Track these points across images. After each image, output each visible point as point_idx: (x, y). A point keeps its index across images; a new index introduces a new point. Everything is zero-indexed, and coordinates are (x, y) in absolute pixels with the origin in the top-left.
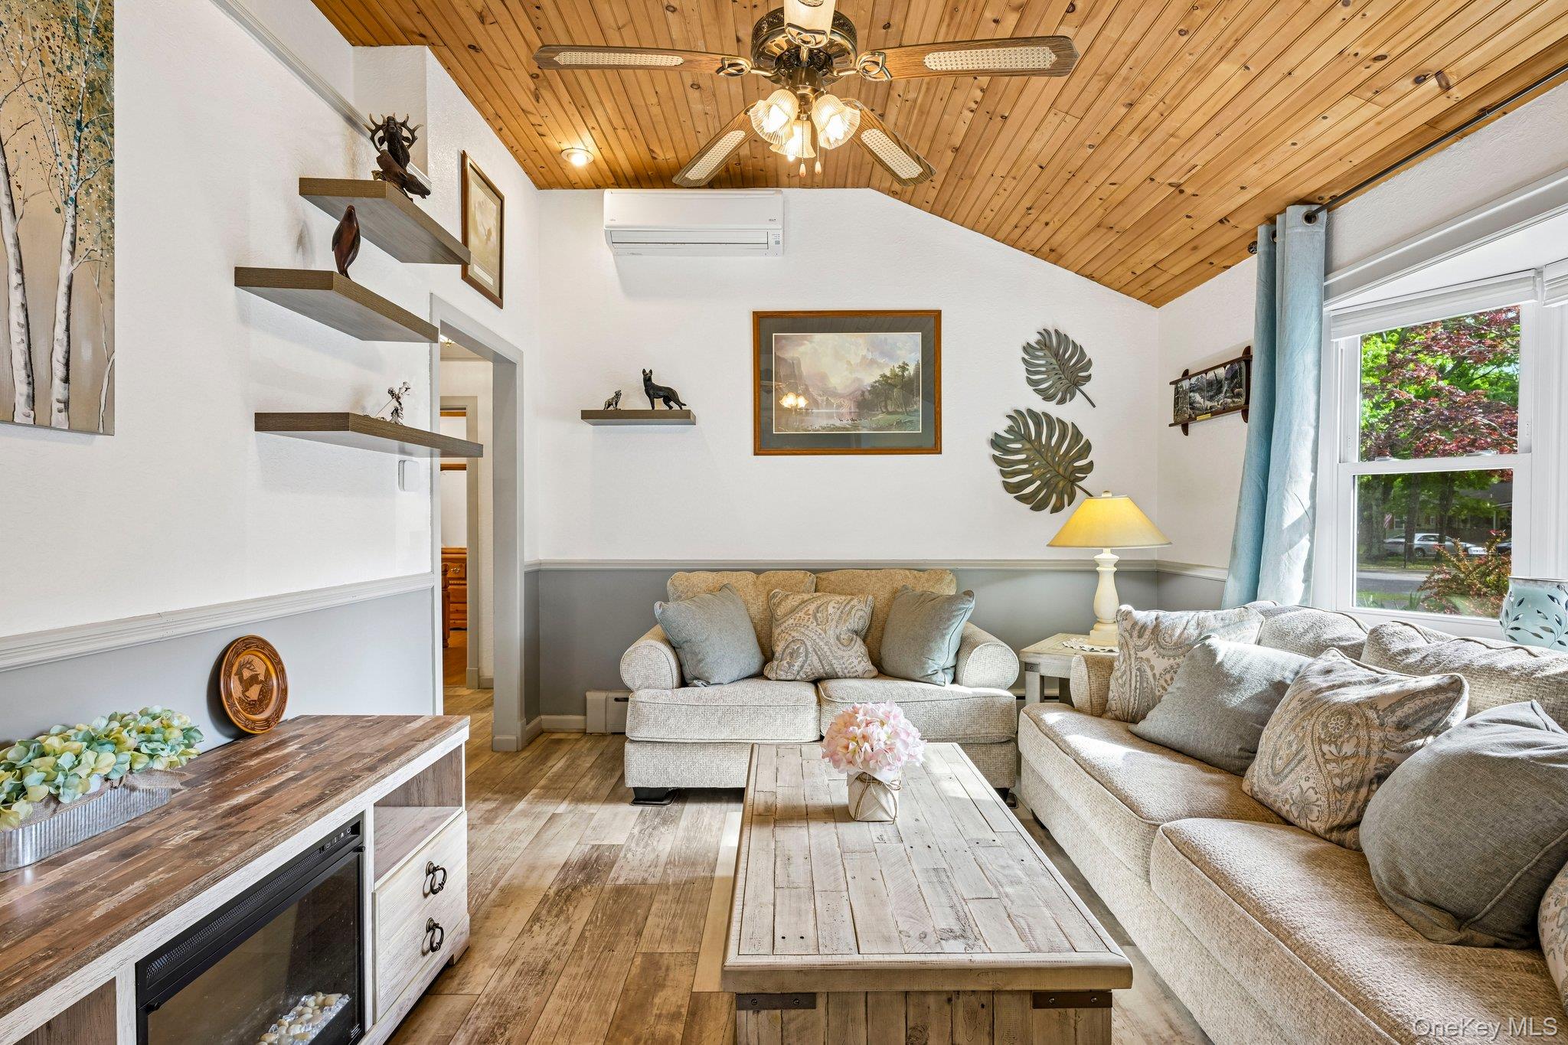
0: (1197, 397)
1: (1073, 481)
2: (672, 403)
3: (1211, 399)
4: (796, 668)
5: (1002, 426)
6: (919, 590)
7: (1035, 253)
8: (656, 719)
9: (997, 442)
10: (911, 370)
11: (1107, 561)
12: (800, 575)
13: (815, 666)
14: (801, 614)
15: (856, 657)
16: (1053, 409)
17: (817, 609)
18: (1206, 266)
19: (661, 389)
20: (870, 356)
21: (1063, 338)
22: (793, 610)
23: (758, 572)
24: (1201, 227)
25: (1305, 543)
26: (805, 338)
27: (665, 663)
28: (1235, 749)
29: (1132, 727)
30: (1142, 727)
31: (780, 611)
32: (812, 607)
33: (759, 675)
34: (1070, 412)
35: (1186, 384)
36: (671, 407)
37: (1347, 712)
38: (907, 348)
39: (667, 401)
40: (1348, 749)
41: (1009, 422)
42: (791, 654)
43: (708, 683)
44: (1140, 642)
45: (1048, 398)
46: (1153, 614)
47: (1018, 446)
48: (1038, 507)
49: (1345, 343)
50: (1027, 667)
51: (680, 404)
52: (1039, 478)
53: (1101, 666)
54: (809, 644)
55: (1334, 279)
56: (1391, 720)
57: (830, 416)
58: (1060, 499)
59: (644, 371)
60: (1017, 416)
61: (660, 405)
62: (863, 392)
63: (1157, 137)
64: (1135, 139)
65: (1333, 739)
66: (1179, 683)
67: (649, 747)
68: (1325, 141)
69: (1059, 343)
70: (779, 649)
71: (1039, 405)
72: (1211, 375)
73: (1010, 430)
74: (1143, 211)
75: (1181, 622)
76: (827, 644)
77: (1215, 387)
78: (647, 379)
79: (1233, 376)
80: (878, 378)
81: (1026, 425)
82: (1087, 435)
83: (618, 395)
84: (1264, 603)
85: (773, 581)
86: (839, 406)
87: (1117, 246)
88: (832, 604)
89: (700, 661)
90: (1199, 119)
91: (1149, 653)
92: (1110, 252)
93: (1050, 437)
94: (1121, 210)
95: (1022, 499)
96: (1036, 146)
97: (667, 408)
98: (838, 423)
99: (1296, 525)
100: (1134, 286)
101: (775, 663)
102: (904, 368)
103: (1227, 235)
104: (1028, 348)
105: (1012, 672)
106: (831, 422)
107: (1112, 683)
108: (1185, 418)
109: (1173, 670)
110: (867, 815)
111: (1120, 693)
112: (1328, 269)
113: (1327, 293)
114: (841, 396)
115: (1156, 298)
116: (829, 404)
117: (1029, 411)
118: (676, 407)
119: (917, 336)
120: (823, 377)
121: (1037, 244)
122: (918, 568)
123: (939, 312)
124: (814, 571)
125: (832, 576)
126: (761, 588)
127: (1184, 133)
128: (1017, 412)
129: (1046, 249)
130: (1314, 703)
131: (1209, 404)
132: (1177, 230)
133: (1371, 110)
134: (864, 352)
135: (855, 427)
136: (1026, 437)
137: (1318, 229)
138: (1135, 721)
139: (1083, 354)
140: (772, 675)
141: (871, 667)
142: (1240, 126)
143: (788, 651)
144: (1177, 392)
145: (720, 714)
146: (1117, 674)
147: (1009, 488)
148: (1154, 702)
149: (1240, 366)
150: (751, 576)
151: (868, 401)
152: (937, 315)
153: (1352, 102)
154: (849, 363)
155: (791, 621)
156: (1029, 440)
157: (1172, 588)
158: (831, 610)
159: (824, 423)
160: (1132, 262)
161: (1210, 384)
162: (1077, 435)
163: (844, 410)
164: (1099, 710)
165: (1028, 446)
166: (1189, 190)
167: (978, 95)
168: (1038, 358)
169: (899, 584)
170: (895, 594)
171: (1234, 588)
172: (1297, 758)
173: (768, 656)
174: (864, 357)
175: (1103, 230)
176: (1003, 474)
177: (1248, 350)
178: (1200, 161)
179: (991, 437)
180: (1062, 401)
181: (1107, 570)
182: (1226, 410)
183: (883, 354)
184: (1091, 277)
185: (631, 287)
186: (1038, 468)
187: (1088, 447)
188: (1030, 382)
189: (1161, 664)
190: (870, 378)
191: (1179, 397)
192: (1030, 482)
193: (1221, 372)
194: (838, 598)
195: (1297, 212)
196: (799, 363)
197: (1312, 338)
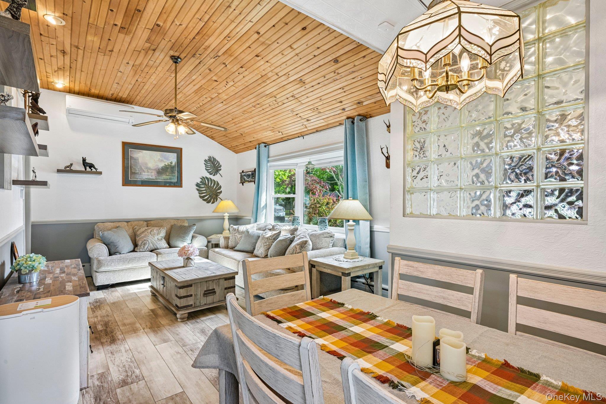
0: (245, 177)
1: (217, 196)
2: (92, 168)
3: (248, 178)
4: (146, 248)
5: (199, 181)
6: (179, 225)
7: (207, 136)
8: (107, 264)
9: (197, 185)
10: (173, 164)
11: (226, 215)
12: (142, 222)
13: (151, 246)
14: (146, 233)
15: (164, 244)
16: (212, 177)
17: (151, 231)
18: (247, 148)
19: (89, 163)
20: (161, 159)
21: (214, 159)
22: (143, 232)
23: (127, 222)
24: (246, 142)
25: (265, 210)
26: (140, 152)
27: (104, 249)
28: (252, 249)
29: (234, 249)
30: (236, 248)
31: (138, 233)
32: (149, 231)
33: (134, 251)
34: (216, 178)
35: (243, 174)
36: (92, 170)
37: (267, 238)
38: (172, 158)
39: (90, 167)
40: (267, 244)
41: (201, 180)
42: (144, 244)
43: (120, 254)
44: (235, 232)
45: (211, 174)
46: (237, 226)
47: (203, 186)
48: (208, 202)
49: (271, 171)
50: (209, 242)
51: (96, 169)
52: (209, 194)
53: (227, 238)
54: (149, 241)
55: (269, 159)
56: (273, 238)
57: (148, 175)
58: (214, 200)
59: (83, 158)
60: (203, 178)
61: (88, 169)
62: (159, 169)
63: (238, 125)
64: (233, 124)
65: (266, 243)
66: (242, 239)
67: (104, 273)
68: (267, 135)
69: (213, 160)
70: (140, 243)
71: (209, 176)
72: (248, 173)
73: (201, 182)
74: (235, 136)
75: (242, 228)
76: (155, 240)
77: (249, 176)
78: (84, 160)
79: (252, 174)
80: (163, 165)
81: (205, 181)
82: (220, 184)
83: (71, 165)
84: (257, 223)
85: (134, 224)
86: (151, 173)
87: (228, 140)
88: (155, 230)
89: (117, 248)
90: (246, 126)
91: (237, 234)
92: (226, 141)
93: (211, 184)
94: (230, 134)
95: (203, 200)
96: (211, 118)
97: (90, 170)
98: (151, 178)
99: (263, 207)
100: (231, 148)
101: (139, 247)
102: (171, 163)
103: (251, 144)
104: (205, 161)
105: (205, 243)
106: (149, 177)
107: (229, 241)
108: (243, 182)
109: (241, 237)
110: (188, 266)
111: (231, 244)
112: (268, 157)
113: (268, 161)
114: (152, 169)
115: (236, 152)
116: (148, 172)
117: (206, 177)
118: (94, 170)
119: (175, 155)
120: (146, 164)
121: (208, 135)
122: (177, 219)
123: (182, 149)
124: (146, 221)
125: (152, 222)
126: (130, 226)
127: (243, 126)
128: (203, 177)
129: (211, 136)
130: (264, 238)
131: (248, 179)
132: (241, 141)
133: (273, 134)
134: (159, 157)
135: (157, 179)
136: (205, 184)
137: (267, 149)
138: (234, 248)
139: (219, 163)
140: (138, 250)
141: (168, 246)
142: (253, 129)
143: (143, 243)
144: (241, 176)
145: (128, 260)
146: (230, 239)
147: (201, 197)
148: (238, 243)
149: (253, 173)
150: (125, 223)
151: (161, 171)
152: (181, 149)
153: (270, 132)
154: (154, 160)
155: (143, 235)
156: (206, 185)
157: (240, 221)
158: (155, 231)
159: (147, 177)
160: (231, 144)
161: (248, 175)
162: (218, 184)
163: (153, 174)
164: (227, 247)
165: (206, 186)
166: (244, 135)
167: (199, 106)
168: (208, 163)
169: (173, 224)
170: (172, 226)
171: (252, 220)
172: (261, 247)
173: (136, 245)
174: (159, 159)
175: (225, 137)
176: (199, 193)
177: (255, 169)
178: (246, 131)
179: (196, 183)
180: (214, 175)
181: (226, 218)
182: (251, 181)
183: (165, 158)
184: (221, 144)
185: (73, 127)
186: (208, 192)
187: (220, 187)
188: (206, 170)
189: (239, 236)
190: (161, 165)
191: (242, 177)
192: (206, 196)
193: (250, 173)
194: (156, 228)
195: (263, 145)
196: (138, 160)
197: (266, 170)
